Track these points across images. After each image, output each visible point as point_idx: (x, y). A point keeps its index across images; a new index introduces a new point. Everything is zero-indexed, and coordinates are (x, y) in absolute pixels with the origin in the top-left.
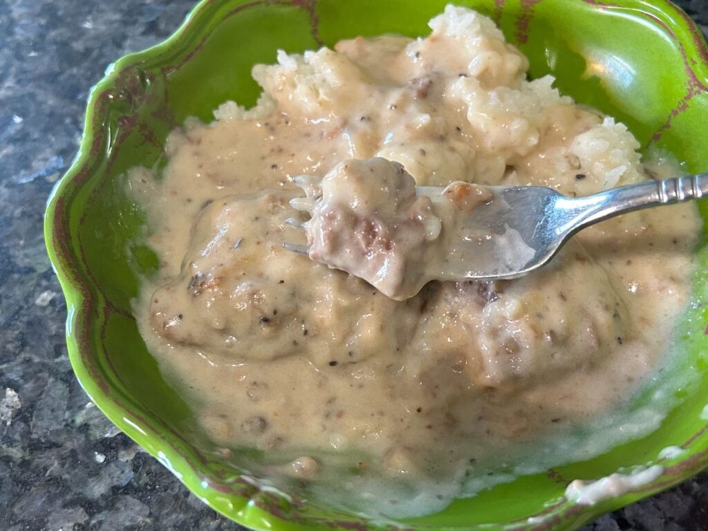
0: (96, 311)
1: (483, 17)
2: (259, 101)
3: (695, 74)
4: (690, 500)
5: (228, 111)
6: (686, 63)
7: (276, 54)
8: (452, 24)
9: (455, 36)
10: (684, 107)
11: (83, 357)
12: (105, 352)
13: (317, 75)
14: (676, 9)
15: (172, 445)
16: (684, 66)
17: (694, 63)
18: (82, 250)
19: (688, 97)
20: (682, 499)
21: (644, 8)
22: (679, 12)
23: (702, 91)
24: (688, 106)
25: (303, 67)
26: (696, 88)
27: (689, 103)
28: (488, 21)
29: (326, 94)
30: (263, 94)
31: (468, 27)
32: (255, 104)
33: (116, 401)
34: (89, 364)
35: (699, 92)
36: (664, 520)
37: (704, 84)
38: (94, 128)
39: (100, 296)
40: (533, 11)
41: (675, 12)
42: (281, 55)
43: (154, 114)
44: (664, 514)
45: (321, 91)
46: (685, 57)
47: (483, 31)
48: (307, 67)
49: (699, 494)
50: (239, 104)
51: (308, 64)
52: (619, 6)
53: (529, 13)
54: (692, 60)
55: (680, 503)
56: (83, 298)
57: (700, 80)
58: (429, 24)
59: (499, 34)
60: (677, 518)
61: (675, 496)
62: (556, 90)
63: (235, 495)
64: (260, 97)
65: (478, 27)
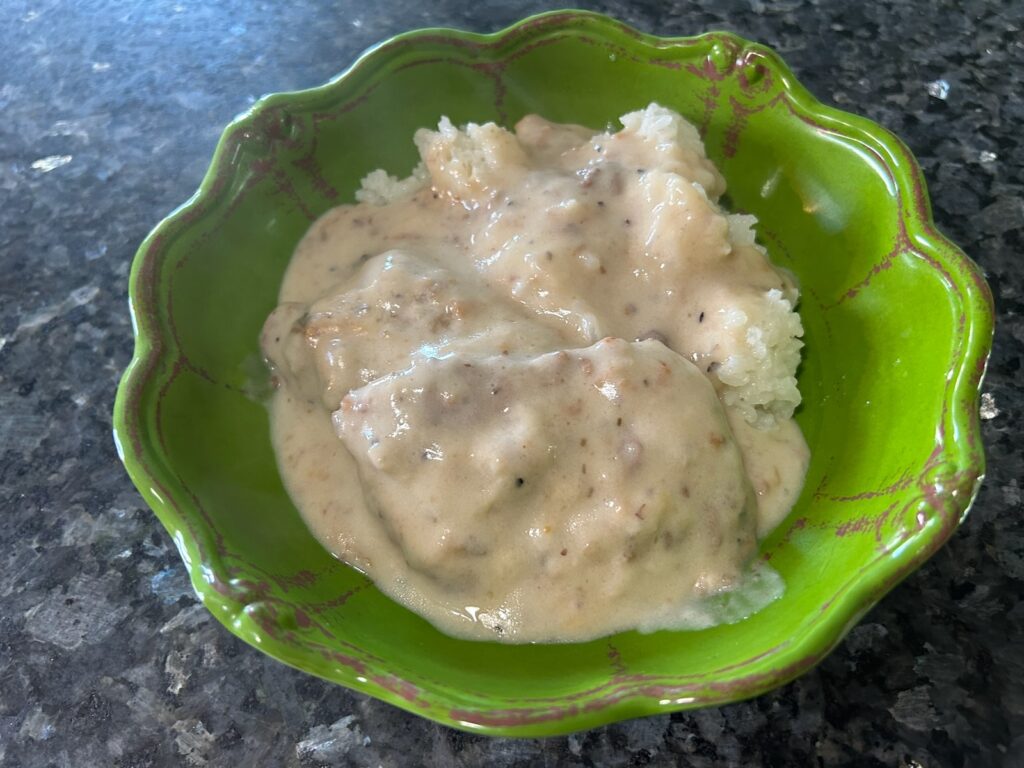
0: (164, 365)
1: (689, 124)
2: (415, 171)
3: (907, 228)
4: (763, 719)
5: (377, 182)
6: (900, 214)
7: (439, 119)
8: (645, 123)
9: (645, 138)
10: (888, 265)
11: (127, 412)
12: (158, 412)
13: (476, 151)
14: (903, 148)
15: (191, 528)
16: (897, 217)
17: (908, 215)
18: (170, 297)
19: (894, 254)
20: (755, 713)
21: (868, 140)
22: (905, 152)
23: (909, 250)
24: (891, 265)
25: (464, 140)
26: (903, 246)
27: (893, 260)
28: (692, 131)
29: (478, 175)
30: (420, 164)
31: (662, 130)
32: (410, 174)
33: (146, 468)
34: (131, 421)
35: (905, 251)
36: (723, 729)
37: (913, 242)
38: (220, 167)
39: (175, 348)
40: (746, 122)
41: (901, 151)
42: (445, 123)
43: (295, 163)
44: (727, 722)
45: (475, 170)
46: (900, 207)
47: (679, 138)
48: (469, 141)
49: (777, 716)
50: (390, 174)
51: (469, 137)
52: (840, 133)
53: (740, 123)
54: (906, 211)
55: (750, 717)
56: (151, 348)
57: (910, 237)
58: (621, 119)
59: (697, 145)
60: (739, 732)
61: (748, 708)
62: (754, 232)
63: (231, 598)
64: (417, 166)
65: (674, 132)
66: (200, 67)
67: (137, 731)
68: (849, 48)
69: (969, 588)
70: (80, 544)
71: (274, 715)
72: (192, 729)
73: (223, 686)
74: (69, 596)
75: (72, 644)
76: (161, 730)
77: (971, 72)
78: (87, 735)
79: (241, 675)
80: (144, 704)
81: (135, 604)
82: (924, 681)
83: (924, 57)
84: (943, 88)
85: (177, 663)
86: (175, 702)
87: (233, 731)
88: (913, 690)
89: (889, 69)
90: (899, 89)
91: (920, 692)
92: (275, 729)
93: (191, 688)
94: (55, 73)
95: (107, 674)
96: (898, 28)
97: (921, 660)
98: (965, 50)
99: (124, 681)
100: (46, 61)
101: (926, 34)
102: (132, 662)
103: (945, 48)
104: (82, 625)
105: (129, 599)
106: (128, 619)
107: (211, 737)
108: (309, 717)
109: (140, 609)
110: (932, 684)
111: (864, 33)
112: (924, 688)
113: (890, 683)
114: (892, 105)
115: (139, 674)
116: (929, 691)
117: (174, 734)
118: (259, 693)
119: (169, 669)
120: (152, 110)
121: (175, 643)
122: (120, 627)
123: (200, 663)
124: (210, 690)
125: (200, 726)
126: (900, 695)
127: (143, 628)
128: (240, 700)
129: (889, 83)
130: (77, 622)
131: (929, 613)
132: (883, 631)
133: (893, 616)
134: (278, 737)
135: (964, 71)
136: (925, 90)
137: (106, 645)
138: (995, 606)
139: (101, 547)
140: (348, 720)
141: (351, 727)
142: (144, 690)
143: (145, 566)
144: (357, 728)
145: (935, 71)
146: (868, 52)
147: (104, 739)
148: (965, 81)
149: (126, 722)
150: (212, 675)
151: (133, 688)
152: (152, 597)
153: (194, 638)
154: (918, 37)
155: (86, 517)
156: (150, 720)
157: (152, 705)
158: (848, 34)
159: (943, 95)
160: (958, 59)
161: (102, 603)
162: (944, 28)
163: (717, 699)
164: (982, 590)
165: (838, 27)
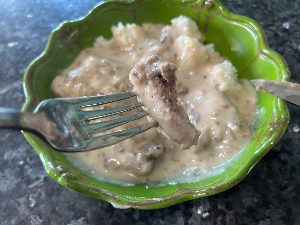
0: (35, 104)
15: (45, 152)
33: (30, 135)
56: (31, 99)
66: (58, 17)
67: (19, 218)
68: (258, 12)
69: (286, 187)
70: (9, 159)
71: (60, 216)
72: (35, 218)
73: (46, 206)
74: (4, 174)
75: (3, 189)
76: (27, 218)
77: (297, 21)
78: (5, 218)
79: (52, 202)
80: (22, 210)
81: (23, 178)
82: (269, 217)
83: (282, 15)
84: (287, 25)
85: (33, 197)
86: (31, 209)
87: (48, 220)
88: (265, 220)
89: (270, 19)
90: (273, 25)
91: (267, 221)
92: (60, 220)
93: (36, 205)
94: (17, 18)
95: (13, 199)
96: (274, 6)
97: (268, 210)
98: (295, 13)
99: (17, 202)
100: (14, 14)
101: (283, 8)
102: (20, 196)
103: (289, 12)
104: (7, 184)
105: (21, 177)
106: (20, 183)
107: (41, 221)
108: (71, 217)
109: (24, 180)
110: (271, 219)
111: (263, 7)
112: (269, 220)
113: (257, 217)
114: (271, 30)
115: (22, 200)
116: (270, 221)
117: (30, 219)
118: (57, 208)
119: (30, 199)
120: (43, 29)
121: (33, 191)
122: (18, 185)
123: (40, 198)
124: (42, 207)
125: (38, 217)
126: (260, 222)
127: (24, 186)
128: (51, 210)
129: (270, 23)
130: (5, 183)
131: (272, 195)
132: (256, 200)
133: (260, 195)
134: (61, 223)
135: (294, 20)
136: (281, 26)
137: (13, 191)
138: (294, 194)
139: (15, 160)
140: (83, 219)
141: (83, 221)
142: (22, 205)
143: (27, 167)
144: (85, 222)
145: (285, 20)
146: (264, 13)
147: (10, 219)
148: (295, 23)
149: (17, 215)
150: (43, 202)
151: (19, 204)
152: (28, 176)
153: (39, 190)
154: (280, 9)
155: (11, 151)
156: (24, 215)
157: (25, 210)
158: (258, 8)
159: (287, 27)
160: (293, 16)
161: (13, 177)
162: (289, 7)
163: (211, 193)
164: (290, 188)
165: (254, 6)
